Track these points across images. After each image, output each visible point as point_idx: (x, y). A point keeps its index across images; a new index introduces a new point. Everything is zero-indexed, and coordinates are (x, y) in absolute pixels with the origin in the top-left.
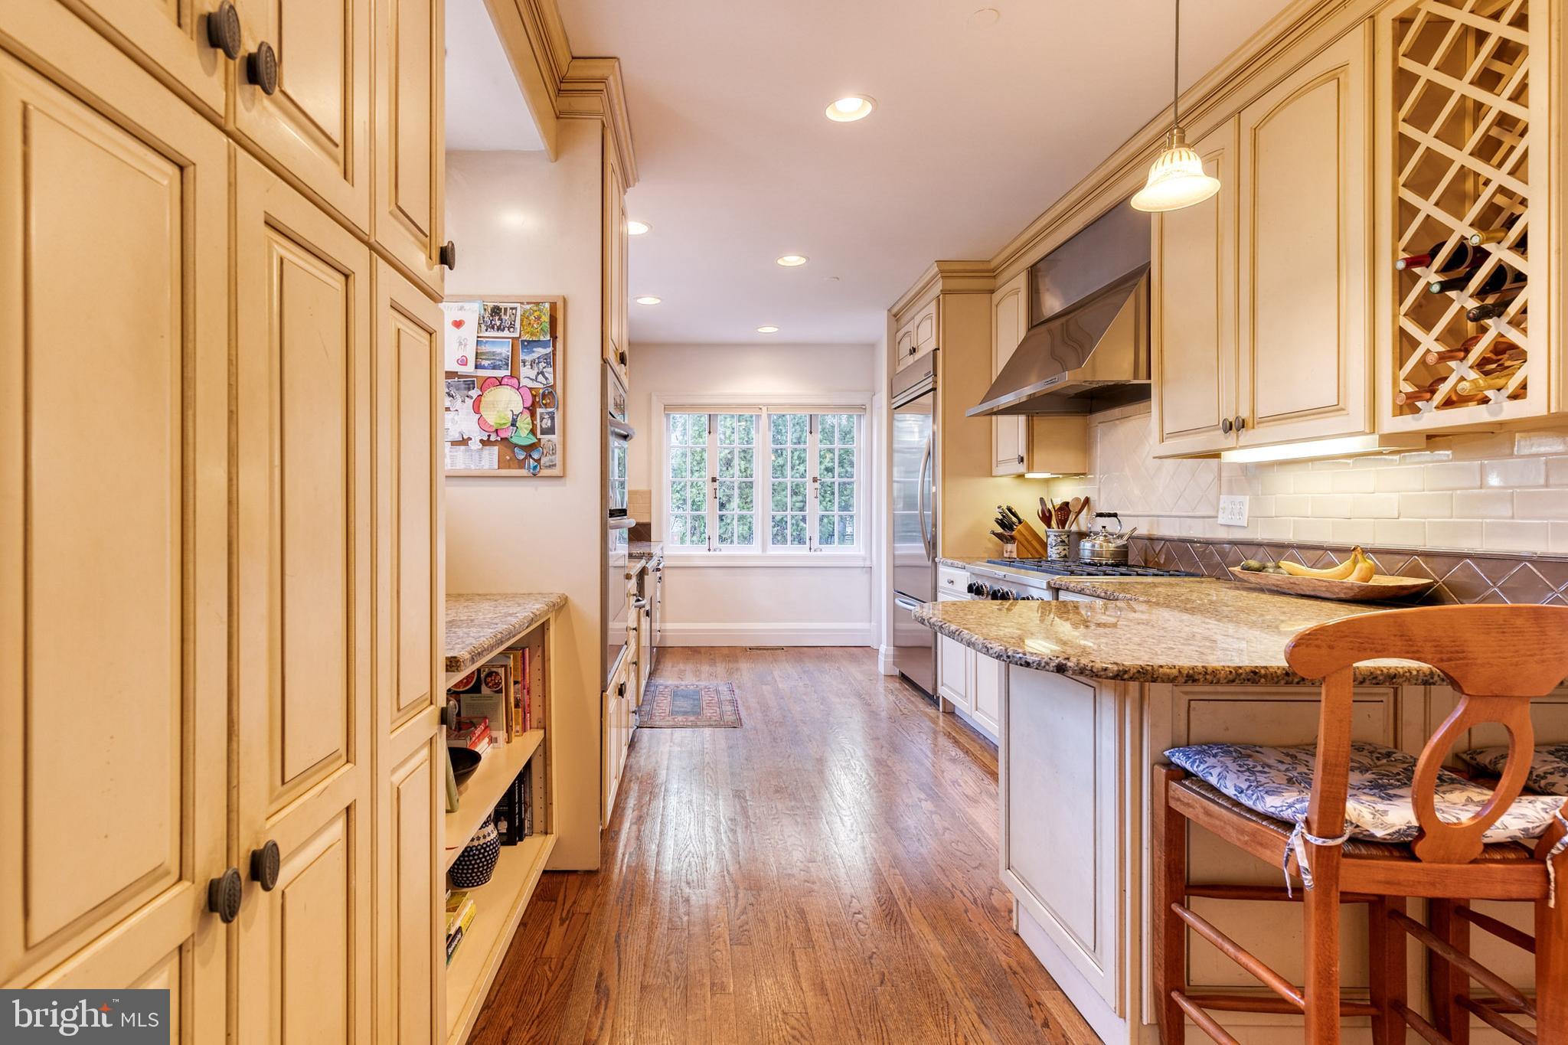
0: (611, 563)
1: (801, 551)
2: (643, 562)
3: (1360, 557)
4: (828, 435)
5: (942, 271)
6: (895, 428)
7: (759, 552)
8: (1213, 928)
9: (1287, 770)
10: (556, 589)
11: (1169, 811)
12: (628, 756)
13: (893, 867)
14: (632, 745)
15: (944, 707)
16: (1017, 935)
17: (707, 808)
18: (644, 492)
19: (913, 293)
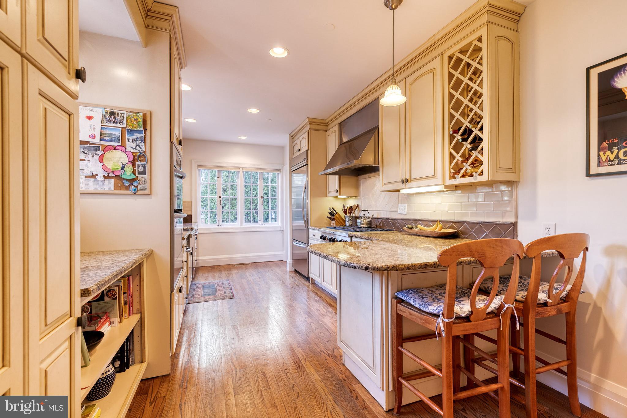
0: (176, 232)
1: (256, 225)
2: (189, 232)
3: (439, 223)
4: (266, 180)
5: (309, 122)
6: (292, 179)
7: (239, 226)
8: (412, 354)
9: (432, 296)
10: (146, 247)
11: (398, 314)
12: (183, 317)
13: (298, 347)
14: (185, 313)
15: (311, 281)
16: (344, 365)
17: (221, 335)
18: (189, 202)
19: (299, 129)
